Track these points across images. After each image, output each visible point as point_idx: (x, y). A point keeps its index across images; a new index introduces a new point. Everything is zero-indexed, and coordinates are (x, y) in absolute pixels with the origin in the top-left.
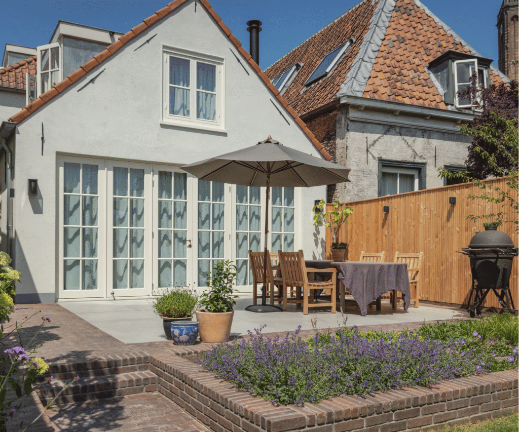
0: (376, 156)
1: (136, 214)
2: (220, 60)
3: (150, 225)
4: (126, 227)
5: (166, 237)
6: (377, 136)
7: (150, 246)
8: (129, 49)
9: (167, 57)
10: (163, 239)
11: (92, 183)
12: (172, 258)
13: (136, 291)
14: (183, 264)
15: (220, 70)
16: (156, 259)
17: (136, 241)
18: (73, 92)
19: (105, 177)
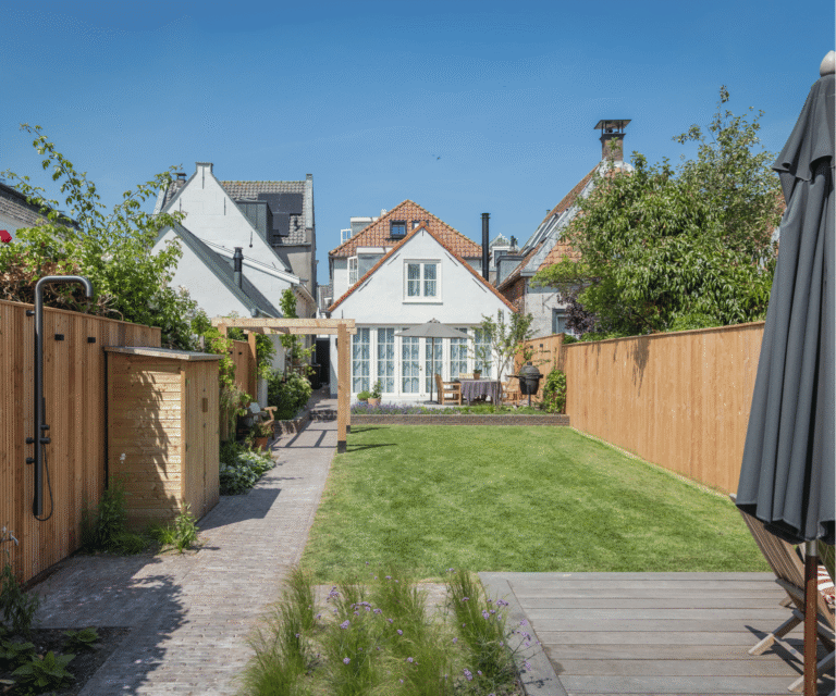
0: (551, 307)
1: (390, 352)
2: (438, 261)
3: (397, 359)
4: (385, 360)
5: (408, 365)
6: (550, 294)
7: (398, 369)
8: (385, 265)
9: (406, 265)
10: (405, 365)
11: (367, 338)
12: (411, 377)
13: (390, 394)
14: (417, 380)
15: (439, 266)
16: (401, 377)
17: (390, 367)
18: (356, 292)
19: (373, 334)
